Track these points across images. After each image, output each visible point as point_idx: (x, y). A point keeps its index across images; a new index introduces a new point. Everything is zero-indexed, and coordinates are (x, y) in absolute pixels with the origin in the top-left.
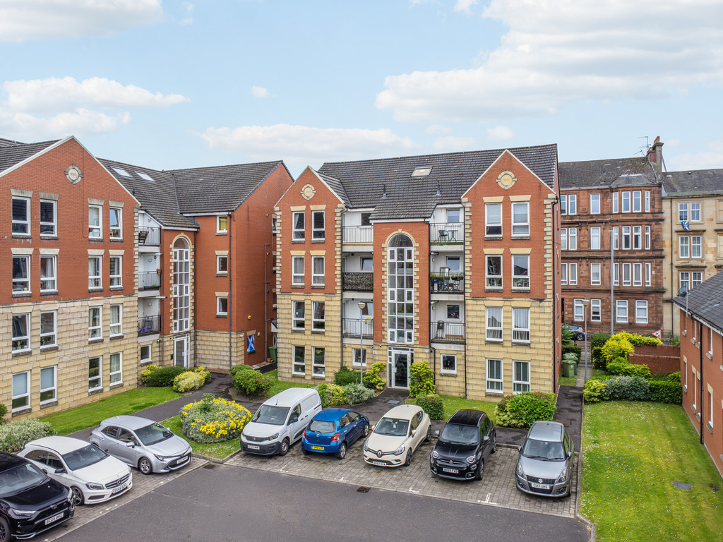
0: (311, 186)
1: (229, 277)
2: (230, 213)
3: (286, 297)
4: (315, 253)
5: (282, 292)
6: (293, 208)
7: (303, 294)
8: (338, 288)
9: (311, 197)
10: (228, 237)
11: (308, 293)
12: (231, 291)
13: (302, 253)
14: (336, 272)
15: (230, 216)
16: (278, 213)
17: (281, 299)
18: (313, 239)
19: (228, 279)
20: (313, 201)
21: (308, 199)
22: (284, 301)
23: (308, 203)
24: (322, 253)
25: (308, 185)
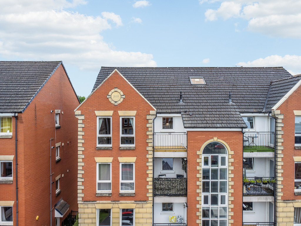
0: (119, 91)
1: (15, 184)
2: (17, 115)
3: (90, 206)
4: (123, 160)
5: (85, 200)
6: (97, 113)
7: (110, 202)
8: (150, 195)
9: (119, 102)
10: (14, 141)
11: (115, 201)
12: (17, 199)
13: (109, 160)
14: (148, 179)
15: (16, 118)
16: (79, 117)
17: (84, 208)
18: (121, 145)
19: (13, 188)
20: (122, 106)
21: (116, 104)
22: (87, 211)
23: (116, 108)
24: (132, 160)
25: (116, 89)
